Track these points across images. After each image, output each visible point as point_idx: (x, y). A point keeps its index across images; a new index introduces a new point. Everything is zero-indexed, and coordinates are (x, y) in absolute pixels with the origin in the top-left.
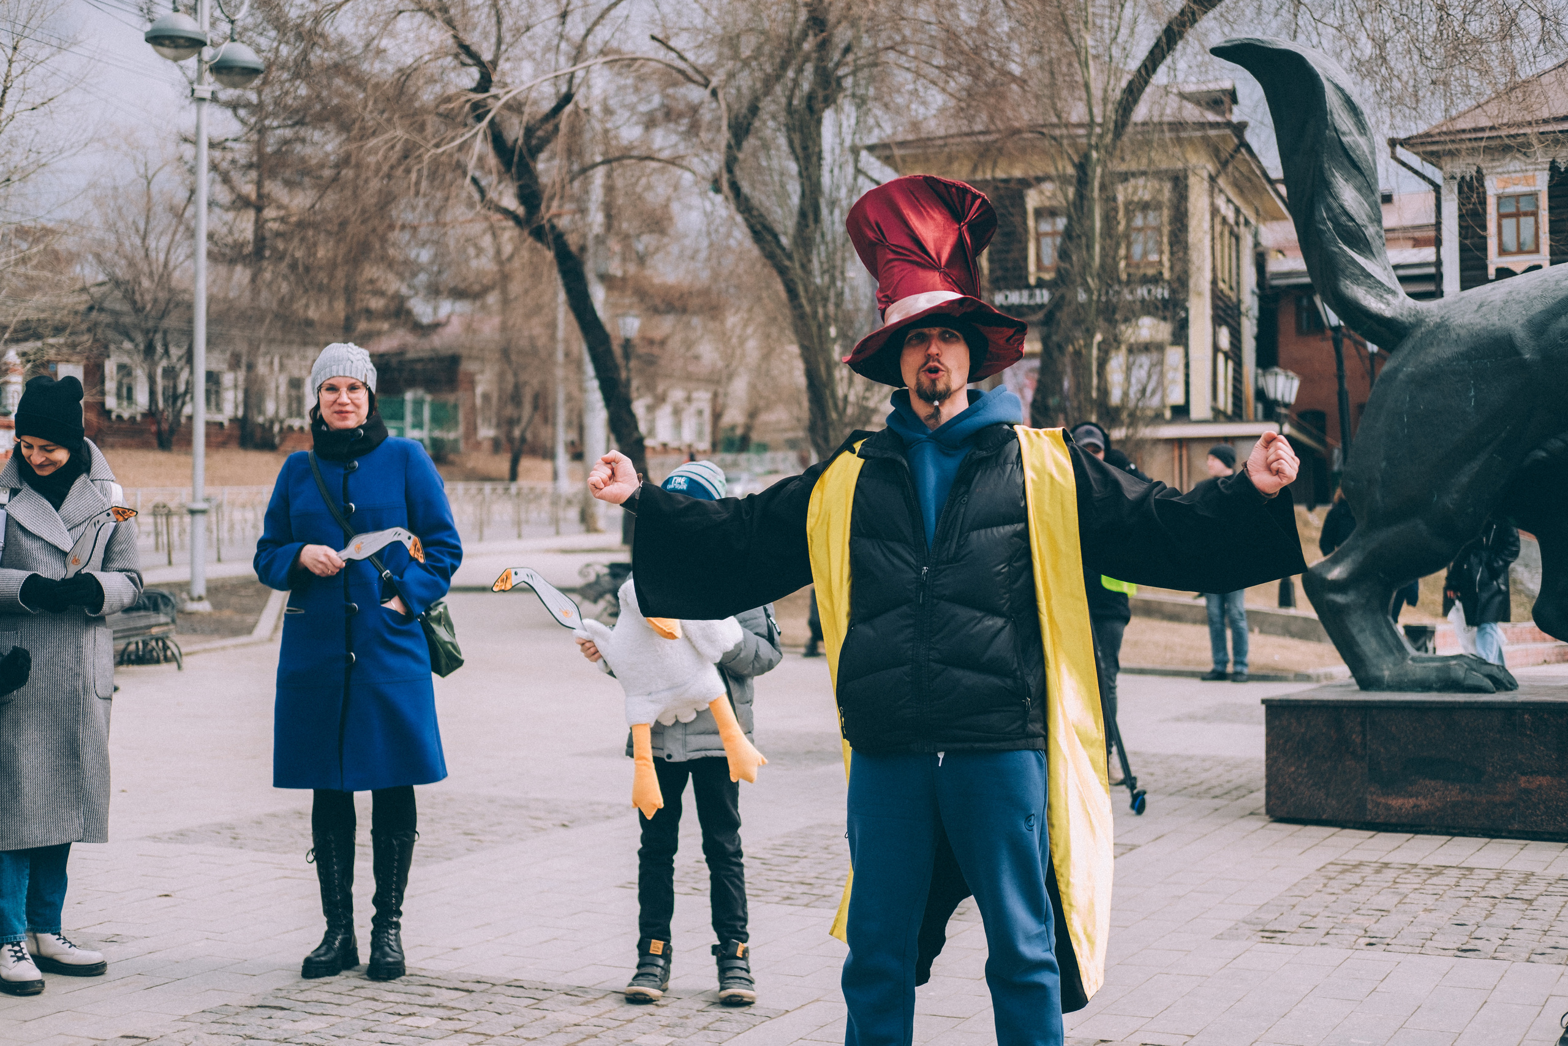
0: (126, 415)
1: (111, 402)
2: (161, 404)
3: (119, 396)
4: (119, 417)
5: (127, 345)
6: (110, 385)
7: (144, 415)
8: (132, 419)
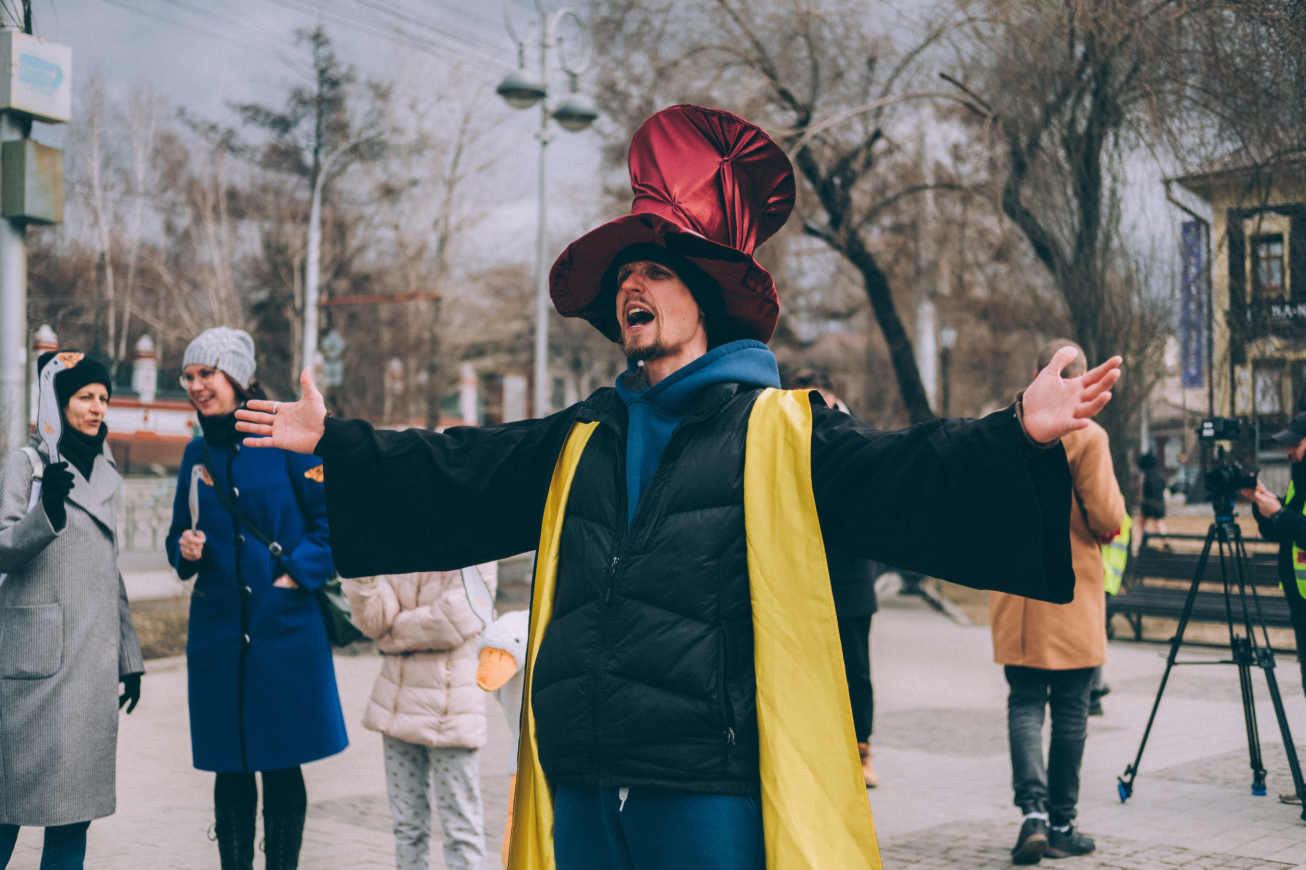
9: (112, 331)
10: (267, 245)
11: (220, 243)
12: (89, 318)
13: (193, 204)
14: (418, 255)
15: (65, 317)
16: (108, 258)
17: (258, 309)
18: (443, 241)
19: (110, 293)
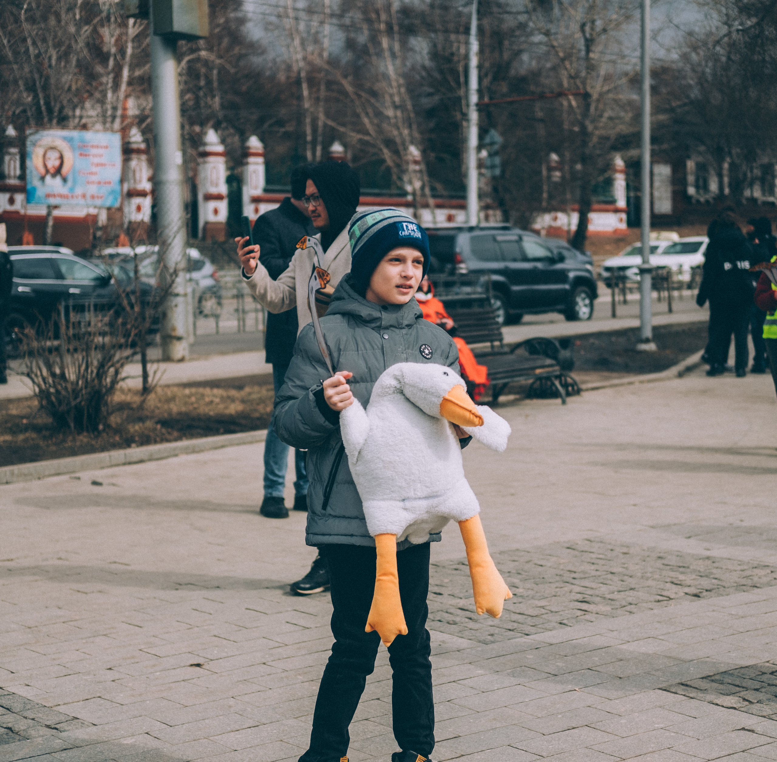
0: (702, 200)
1: (691, 191)
2: (727, 191)
3: (697, 187)
4: (698, 201)
5: (702, 148)
6: (691, 178)
7: (714, 199)
8: (707, 202)
9: (309, 138)
10: (434, 55)
11: (393, 55)
12: (290, 128)
13: (369, 21)
14: (568, 56)
15: (271, 126)
16: (303, 74)
17: (430, 113)
18: (589, 43)
19: (307, 105)
